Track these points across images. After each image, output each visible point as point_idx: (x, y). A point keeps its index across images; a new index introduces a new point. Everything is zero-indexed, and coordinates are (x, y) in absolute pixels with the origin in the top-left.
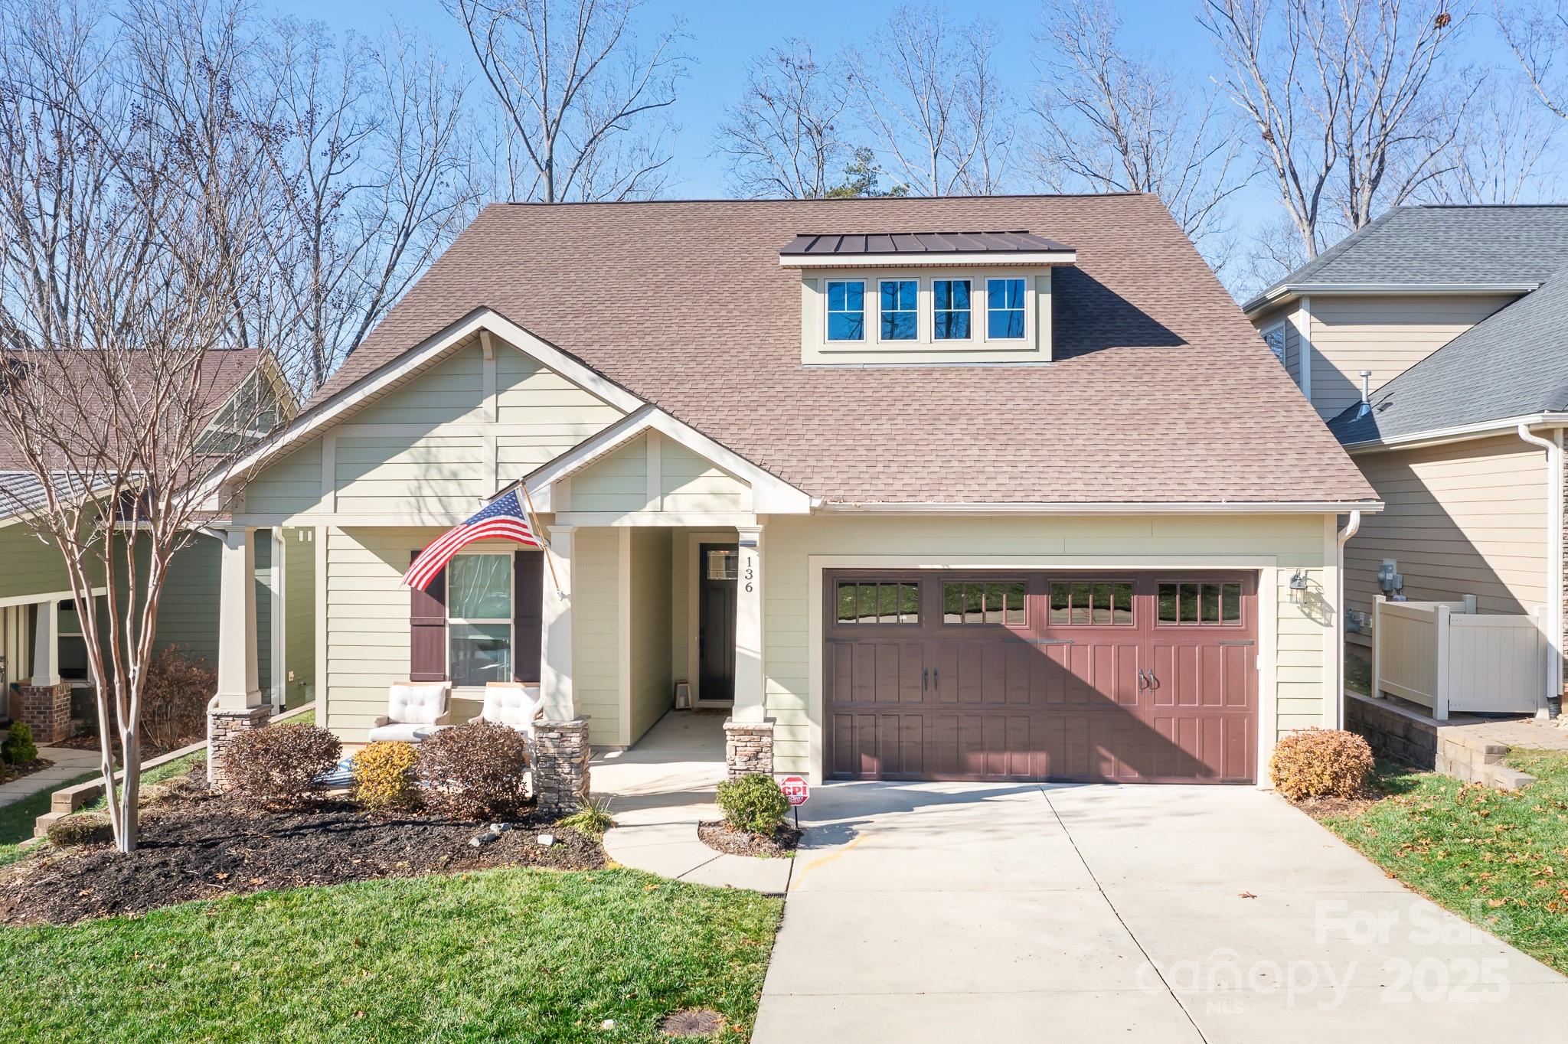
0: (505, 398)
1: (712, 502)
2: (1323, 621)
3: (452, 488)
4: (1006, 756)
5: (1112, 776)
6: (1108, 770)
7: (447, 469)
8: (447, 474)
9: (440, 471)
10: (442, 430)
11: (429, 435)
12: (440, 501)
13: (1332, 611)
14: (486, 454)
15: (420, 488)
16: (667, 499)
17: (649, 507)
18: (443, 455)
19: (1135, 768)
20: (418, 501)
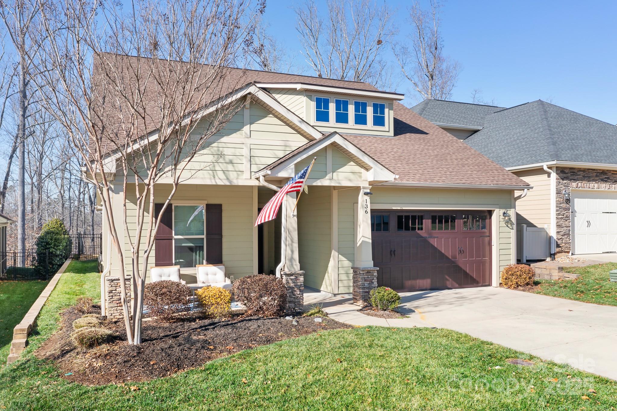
0: (254, 127)
1: (352, 176)
2: (511, 228)
3: (230, 167)
4: (418, 281)
5: (450, 286)
6: (449, 284)
7: (228, 158)
8: (227, 161)
9: (224, 159)
10: (225, 139)
11: (219, 141)
12: (224, 173)
13: (514, 224)
14: (245, 152)
15: (214, 166)
16: (335, 174)
17: (327, 178)
18: (226, 151)
19: (457, 283)
20: (213, 173)
